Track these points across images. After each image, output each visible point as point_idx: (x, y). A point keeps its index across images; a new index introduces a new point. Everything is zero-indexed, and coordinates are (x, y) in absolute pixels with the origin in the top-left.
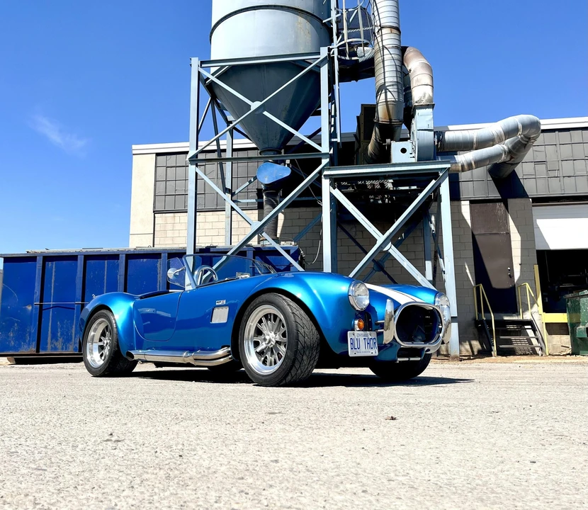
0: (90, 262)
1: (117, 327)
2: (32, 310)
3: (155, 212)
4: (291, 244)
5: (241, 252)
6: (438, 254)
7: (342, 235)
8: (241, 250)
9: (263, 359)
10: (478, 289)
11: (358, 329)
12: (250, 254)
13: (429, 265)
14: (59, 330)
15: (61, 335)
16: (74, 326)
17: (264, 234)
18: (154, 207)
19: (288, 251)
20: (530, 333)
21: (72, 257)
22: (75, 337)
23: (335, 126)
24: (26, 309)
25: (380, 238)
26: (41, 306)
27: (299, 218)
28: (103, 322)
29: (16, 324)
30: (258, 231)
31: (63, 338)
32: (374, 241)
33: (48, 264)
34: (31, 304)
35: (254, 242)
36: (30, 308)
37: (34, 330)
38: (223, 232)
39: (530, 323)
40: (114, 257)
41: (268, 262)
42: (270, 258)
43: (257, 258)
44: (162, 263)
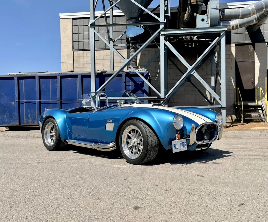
0: (42, 80)
1: (58, 128)
2: (15, 104)
3: (74, 50)
4: (144, 70)
5: (119, 75)
6: (218, 74)
7: (170, 62)
9: (131, 150)
10: (237, 90)
11: (177, 139)
12: (123, 76)
13: (213, 79)
14: (29, 114)
15: (30, 116)
16: (36, 112)
17: (130, 66)
18: (73, 48)
19: (142, 74)
20: (260, 111)
21: (33, 78)
22: (38, 117)
23: (167, 6)
24: (11, 104)
25: (189, 68)
26: (19, 102)
27: (148, 54)
28: (51, 124)
29: (7, 111)
30: (127, 65)
31: (32, 118)
32: (186, 69)
33: (21, 81)
34: (14, 101)
35: (126, 70)
36: (13, 103)
37: (17, 114)
38: (109, 61)
39: (261, 106)
40: (54, 77)
41: (132, 80)
42: (134, 78)
43: (127, 78)
44: (78, 80)
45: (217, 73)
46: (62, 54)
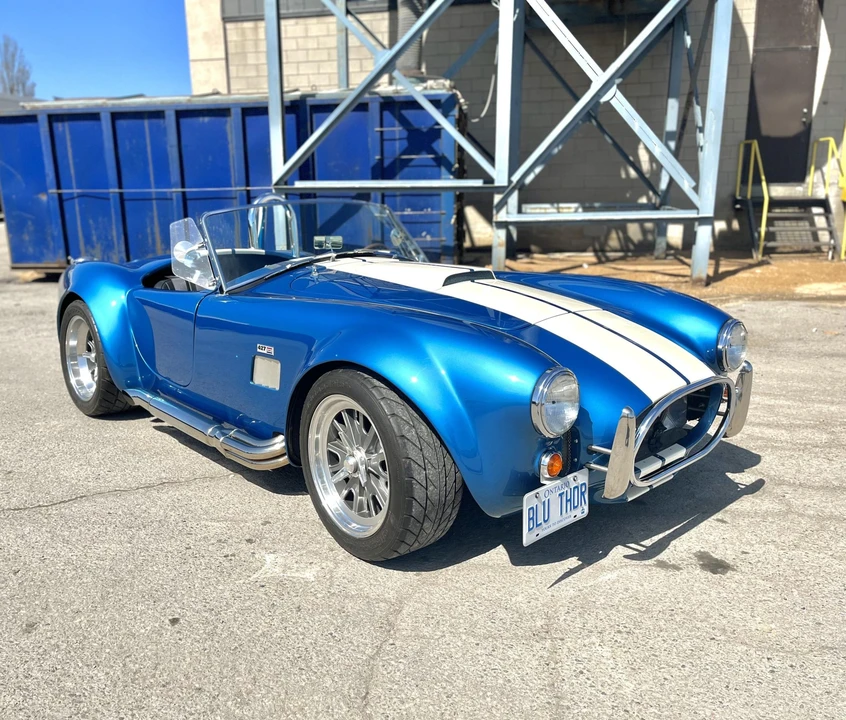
0: (121, 123)
2: (48, 202)
3: (226, 20)
4: (441, 87)
5: (361, 107)
7: (531, 55)
8: (360, 101)
12: (375, 108)
13: (673, 107)
14: (93, 232)
15: (99, 238)
16: (114, 227)
17: (396, 74)
19: (436, 102)
20: (820, 222)
21: (92, 116)
22: (119, 243)
24: (39, 202)
25: (598, 77)
26: (60, 195)
27: (462, 27)
29: (30, 223)
30: (388, 67)
31: (102, 244)
33: (58, 128)
34: (44, 190)
35: (384, 87)
36: (44, 198)
37: (57, 231)
38: (334, 54)
40: (157, 114)
41: (404, 122)
42: (408, 113)
43: (386, 114)
44: (232, 125)
45: (691, 94)
46: (191, 33)
